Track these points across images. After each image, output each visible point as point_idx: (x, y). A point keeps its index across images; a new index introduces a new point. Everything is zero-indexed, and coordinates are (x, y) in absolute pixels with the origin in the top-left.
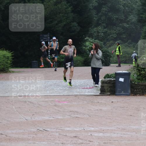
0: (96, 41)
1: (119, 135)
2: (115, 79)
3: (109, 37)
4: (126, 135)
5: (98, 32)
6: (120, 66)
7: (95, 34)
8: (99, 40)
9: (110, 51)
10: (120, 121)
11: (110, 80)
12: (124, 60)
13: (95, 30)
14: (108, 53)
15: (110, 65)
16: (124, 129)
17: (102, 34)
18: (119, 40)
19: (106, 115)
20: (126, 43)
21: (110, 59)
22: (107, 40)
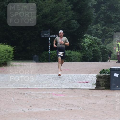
0: (95, 37)
2: (110, 74)
3: (107, 34)
5: (97, 30)
7: (94, 31)
8: (97, 37)
9: (107, 47)
10: (113, 114)
11: (105, 75)
13: (93, 28)
15: (107, 61)
17: (101, 31)
19: (100, 109)
22: (106, 37)
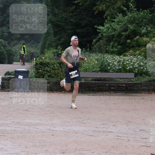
1: (13, 128)
3: (13, 37)
4: (19, 128)
6: (24, 64)
9: (13, 50)
10: (16, 115)
12: (26, 59)
14: (11, 52)
15: (13, 63)
16: (19, 123)
17: (7, 34)
18: (22, 40)
20: (29, 44)
21: (13, 58)
22: (11, 40)
